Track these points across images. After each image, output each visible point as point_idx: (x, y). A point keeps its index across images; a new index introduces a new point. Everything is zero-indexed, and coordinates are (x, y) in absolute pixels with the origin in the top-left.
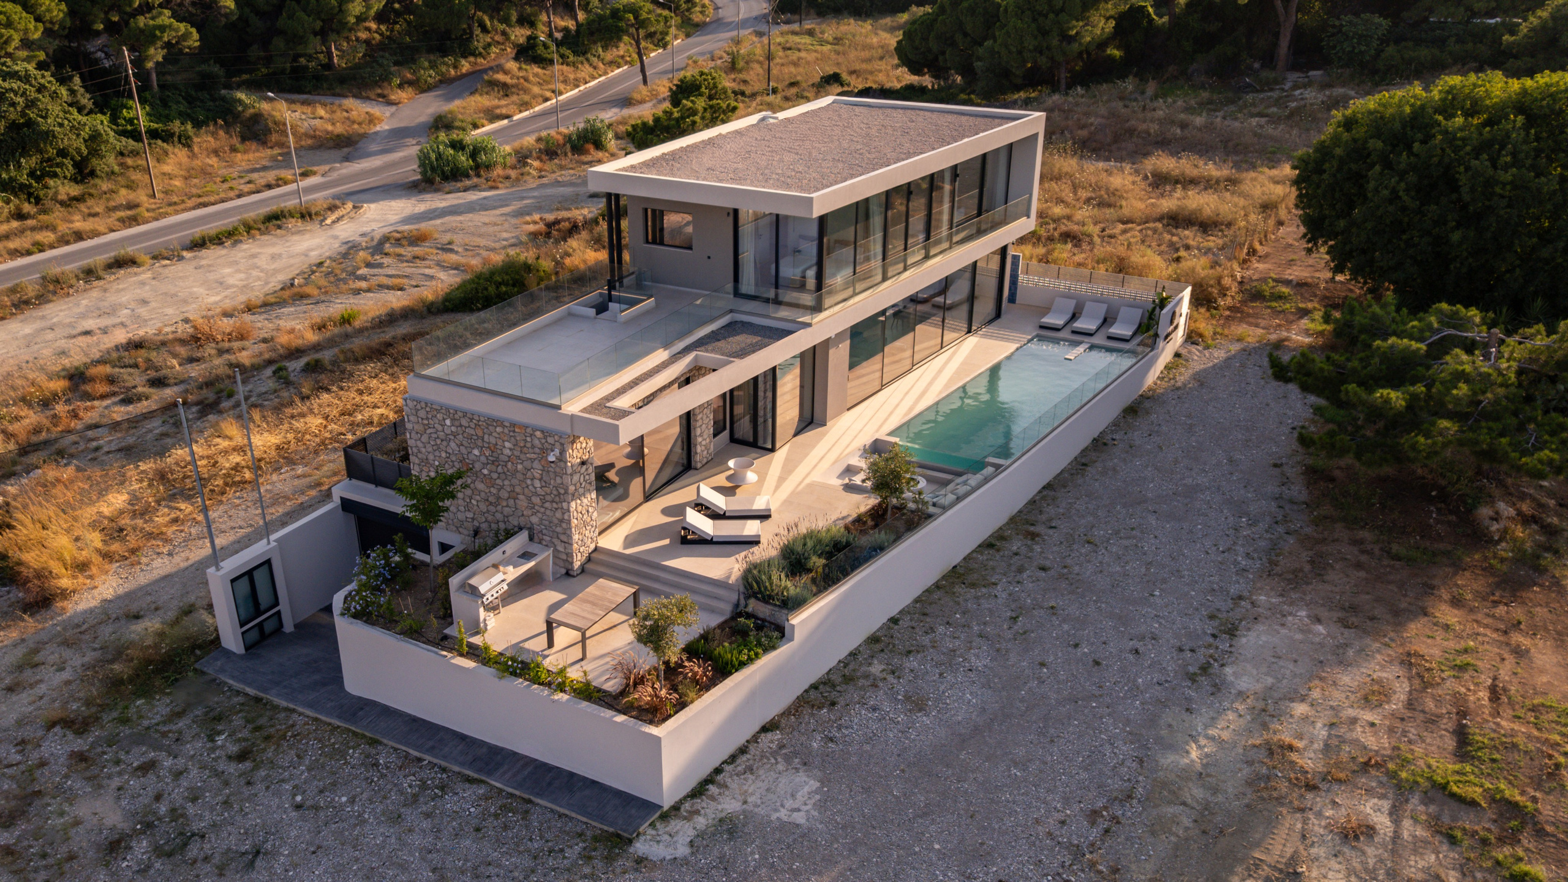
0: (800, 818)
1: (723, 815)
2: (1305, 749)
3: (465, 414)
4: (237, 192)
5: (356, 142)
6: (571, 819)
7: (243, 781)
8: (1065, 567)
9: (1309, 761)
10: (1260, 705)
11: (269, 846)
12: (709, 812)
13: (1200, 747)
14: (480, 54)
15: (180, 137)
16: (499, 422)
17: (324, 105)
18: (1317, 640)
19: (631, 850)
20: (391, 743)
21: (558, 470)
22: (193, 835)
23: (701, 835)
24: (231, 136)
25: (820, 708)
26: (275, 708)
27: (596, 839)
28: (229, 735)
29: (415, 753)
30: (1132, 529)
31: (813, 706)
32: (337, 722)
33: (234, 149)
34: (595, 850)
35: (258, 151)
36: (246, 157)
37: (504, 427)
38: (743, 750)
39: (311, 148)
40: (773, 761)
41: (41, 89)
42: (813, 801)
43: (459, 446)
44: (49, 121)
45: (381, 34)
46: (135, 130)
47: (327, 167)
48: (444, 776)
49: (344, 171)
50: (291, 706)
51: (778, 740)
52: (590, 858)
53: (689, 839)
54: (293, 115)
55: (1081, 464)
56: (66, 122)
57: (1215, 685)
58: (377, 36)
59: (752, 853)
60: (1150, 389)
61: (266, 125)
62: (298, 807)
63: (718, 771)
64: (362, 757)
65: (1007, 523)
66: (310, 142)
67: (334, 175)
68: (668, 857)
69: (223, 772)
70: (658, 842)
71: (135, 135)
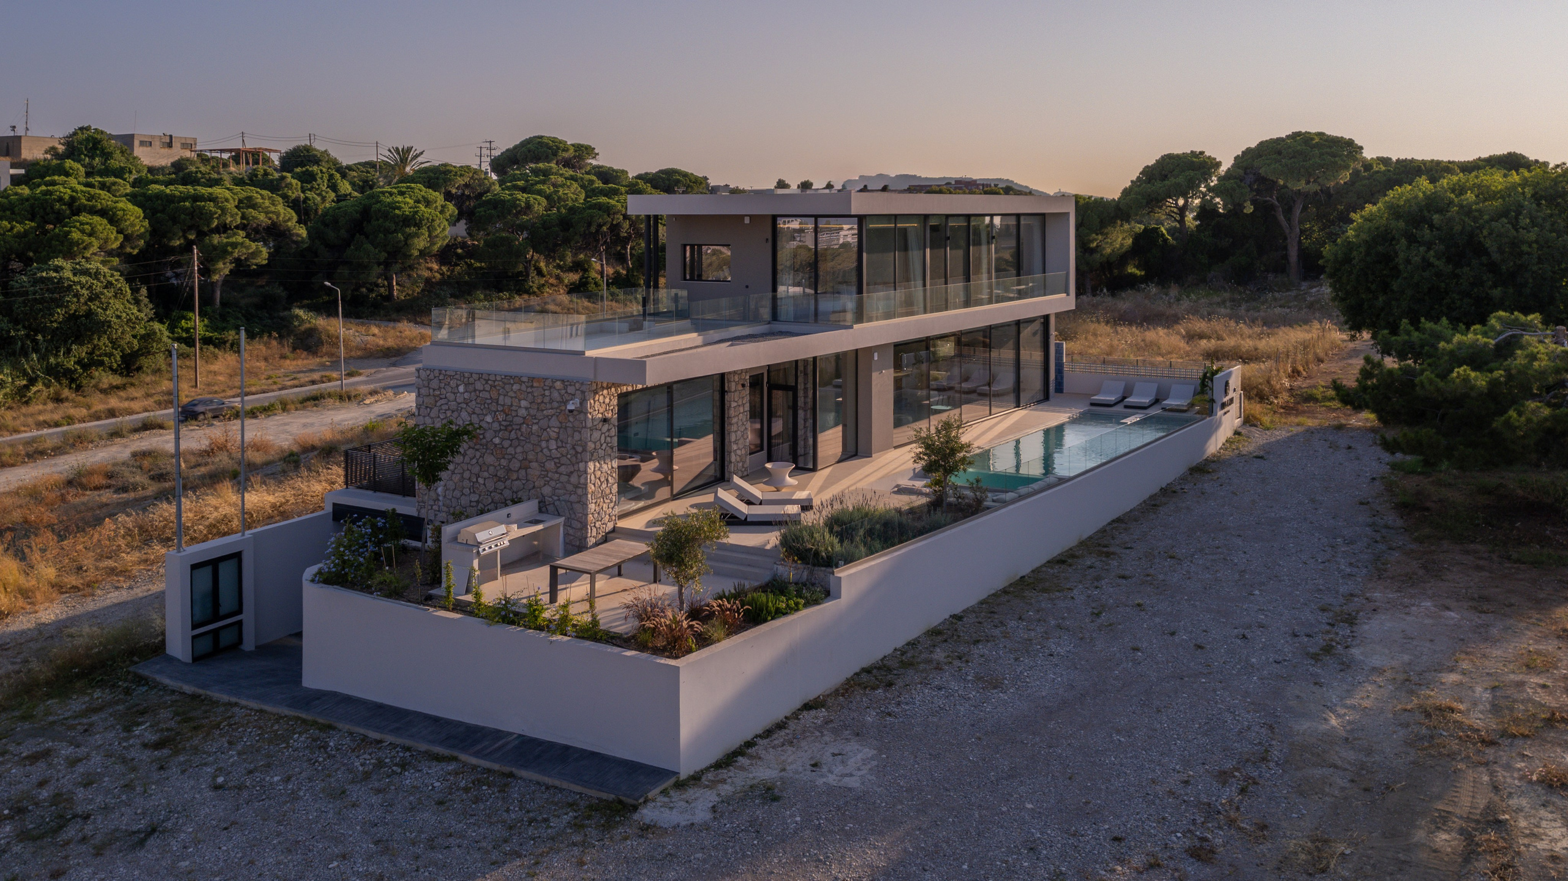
0: (853, 782)
1: (755, 782)
2: (1469, 710)
3: (480, 375)
4: (280, 386)
5: (405, 353)
6: (561, 790)
7: (155, 766)
8: (1148, 575)
9: (1479, 719)
10: (1401, 677)
11: (169, 825)
12: (736, 780)
13: (1338, 716)
14: (534, 293)
15: (232, 345)
16: (517, 379)
17: (379, 327)
18: (1452, 622)
19: (636, 816)
20: (347, 727)
21: (577, 424)
22: (75, 816)
23: (726, 801)
24: (283, 346)
25: (874, 688)
26: (215, 703)
27: (590, 807)
28: (150, 726)
29: (373, 735)
30: (1218, 548)
31: (865, 688)
32: (286, 711)
33: (283, 357)
34: (589, 817)
35: (307, 359)
36: (295, 363)
37: (521, 382)
38: (781, 726)
39: (360, 358)
40: (818, 734)
41: (109, 285)
42: (869, 766)
43: (470, 415)
44: (108, 313)
45: (442, 274)
46: (190, 338)
47: (373, 371)
48: (408, 754)
49: (390, 373)
50: (234, 700)
51: (824, 717)
52: (582, 826)
53: (711, 804)
54: (347, 332)
55: (1153, 504)
56: (124, 315)
57: (1343, 663)
58: (438, 276)
59: (792, 816)
60: (1214, 455)
61: (320, 339)
62: (217, 788)
63: (749, 744)
64: (309, 741)
65: (1077, 546)
66: (359, 353)
67: (380, 376)
68: (683, 823)
69: (133, 759)
70: (671, 808)
71: (189, 342)
